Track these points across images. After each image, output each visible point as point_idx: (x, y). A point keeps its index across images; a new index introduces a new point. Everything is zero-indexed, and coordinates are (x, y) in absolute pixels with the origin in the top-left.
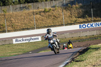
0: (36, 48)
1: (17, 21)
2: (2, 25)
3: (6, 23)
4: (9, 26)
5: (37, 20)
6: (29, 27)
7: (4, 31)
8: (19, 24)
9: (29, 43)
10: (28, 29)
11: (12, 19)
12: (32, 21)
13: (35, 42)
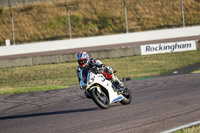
0: (186, 63)
1: (147, 11)
2: (119, 18)
3: (127, 15)
4: (132, 20)
5: (186, 10)
6: (171, 23)
7: (123, 31)
8: (153, 17)
9: (172, 54)
10: (169, 27)
11: (139, 7)
12: (177, 10)
13: (184, 53)
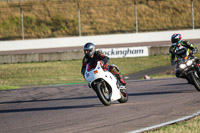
0: (138, 69)
1: (101, 15)
2: (73, 21)
3: (80, 18)
4: (85, 23)
5: (140, 16)
6: (124, 29)
7: (75, 34)
8: (106, 21)
9: (123, 59)
10: (122, 32)
11: (92, 11)
12: (131, 16)
13: (136, 58)
